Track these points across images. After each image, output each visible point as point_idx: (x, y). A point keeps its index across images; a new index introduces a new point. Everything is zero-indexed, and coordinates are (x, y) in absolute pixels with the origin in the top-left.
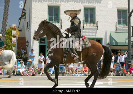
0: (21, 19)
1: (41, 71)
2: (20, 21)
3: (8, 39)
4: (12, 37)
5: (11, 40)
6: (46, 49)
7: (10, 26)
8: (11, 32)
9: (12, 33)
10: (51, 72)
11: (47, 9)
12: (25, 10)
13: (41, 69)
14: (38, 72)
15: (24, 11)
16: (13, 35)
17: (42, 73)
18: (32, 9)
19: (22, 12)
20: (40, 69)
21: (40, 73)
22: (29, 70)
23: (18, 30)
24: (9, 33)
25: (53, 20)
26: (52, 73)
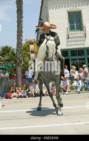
0: (38, 31)
1: (67, 89)
2: (38, 33)
3: (26, 56)
4: (30, 53)
5: (29, 56)
6: (70, 62)
7: (26, 40)
8: (29, 46)
9: (30, 48)
10: (79, 89)
11: (66, 16)
12: (42, 20)
13: (67, 86)
14: (64, 90)
15: (40, 21)
16: (30, 50)
17: (68, 92)
18: (49, 18)
19: (39, 23)
20: (65, 87)
21: (66, 91)
22: (53, 89)
23: (36, 44)
24: (26, 48)
25: (76, 28)
26: (79, 91)
